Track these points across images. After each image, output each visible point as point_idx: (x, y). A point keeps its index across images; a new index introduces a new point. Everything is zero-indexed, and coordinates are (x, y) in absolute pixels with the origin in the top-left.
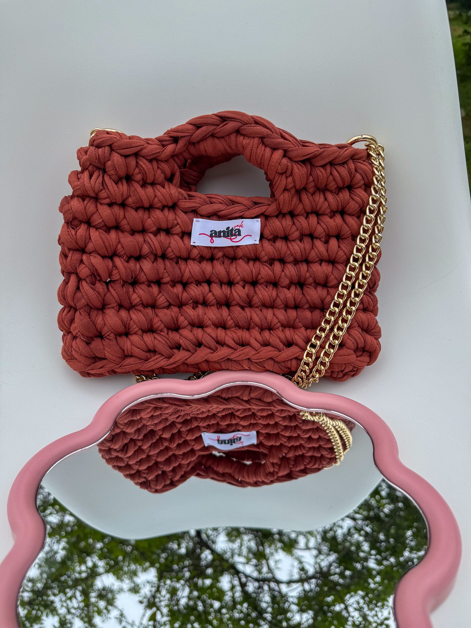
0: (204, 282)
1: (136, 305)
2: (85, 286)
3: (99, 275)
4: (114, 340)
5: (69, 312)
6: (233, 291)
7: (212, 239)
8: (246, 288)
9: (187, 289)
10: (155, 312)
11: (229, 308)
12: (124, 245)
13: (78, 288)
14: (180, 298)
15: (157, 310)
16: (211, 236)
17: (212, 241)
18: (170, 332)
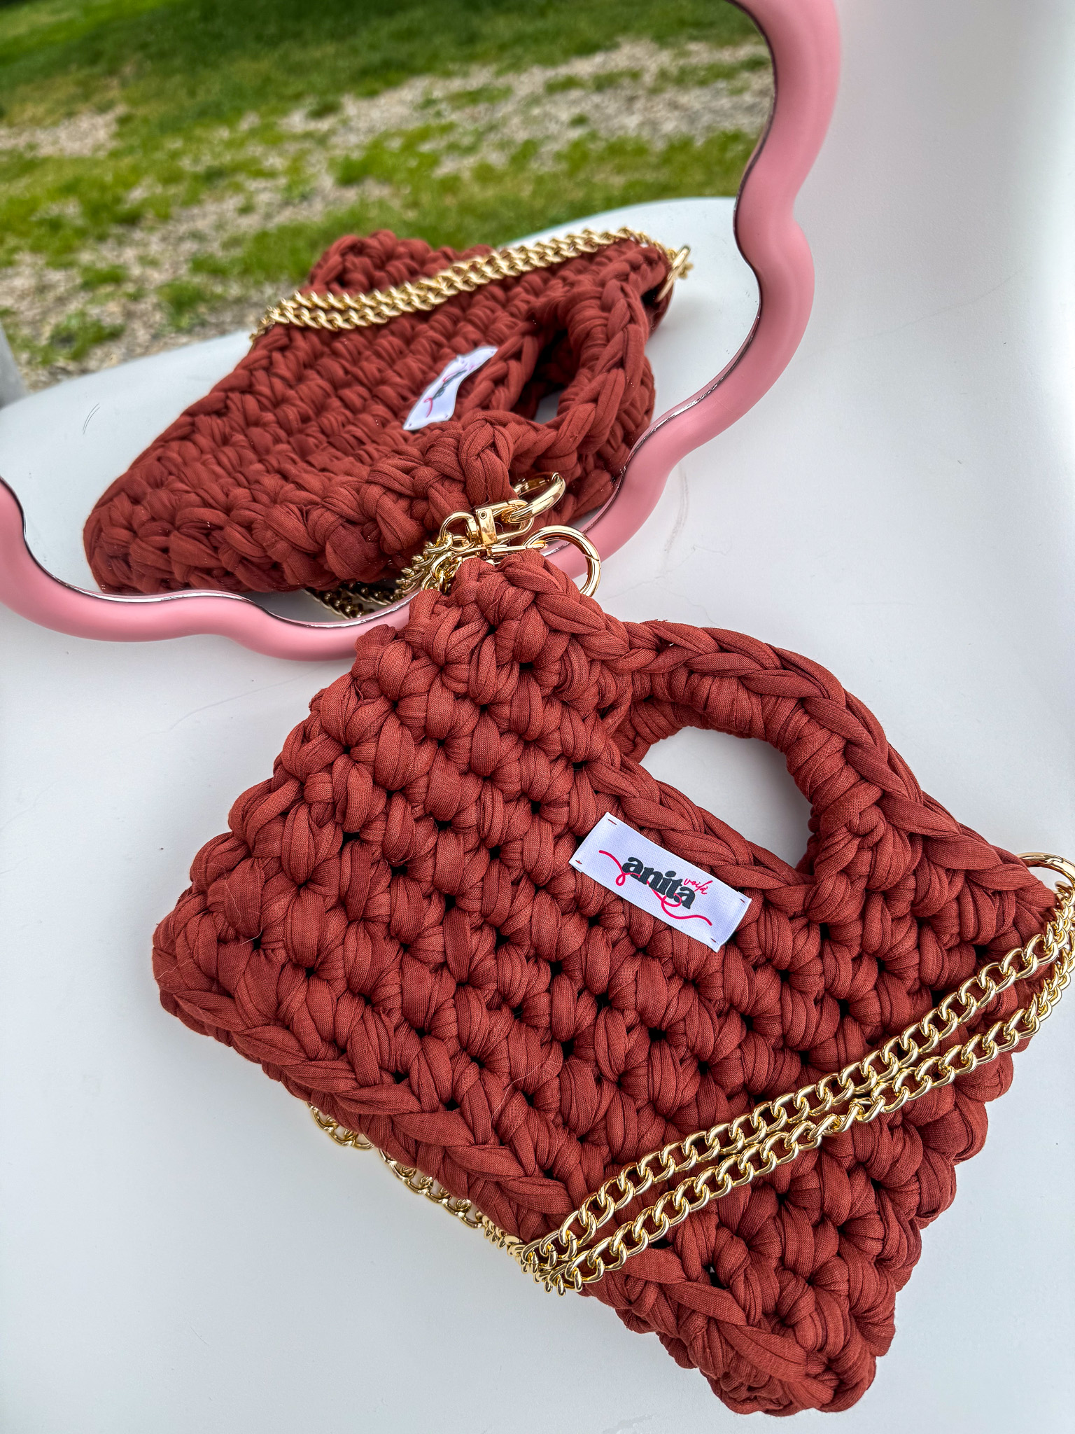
0: (548, 961)
1: (372, 920)
2: (301, 819)
3: (344, 814)
4: (278, 968)
5: (232, 850)
6: (601, 1023)
7: (623, 875)
8: (635, 1035)
9: (503, 954)
10: (401, 960)
11: (566, 1058)
12: (433, 785)
13: (284, 814)
14: (475, 963)
15: (408, 958)
16: (625, 869)
17: (620, 881)
18: (404, 1030)
